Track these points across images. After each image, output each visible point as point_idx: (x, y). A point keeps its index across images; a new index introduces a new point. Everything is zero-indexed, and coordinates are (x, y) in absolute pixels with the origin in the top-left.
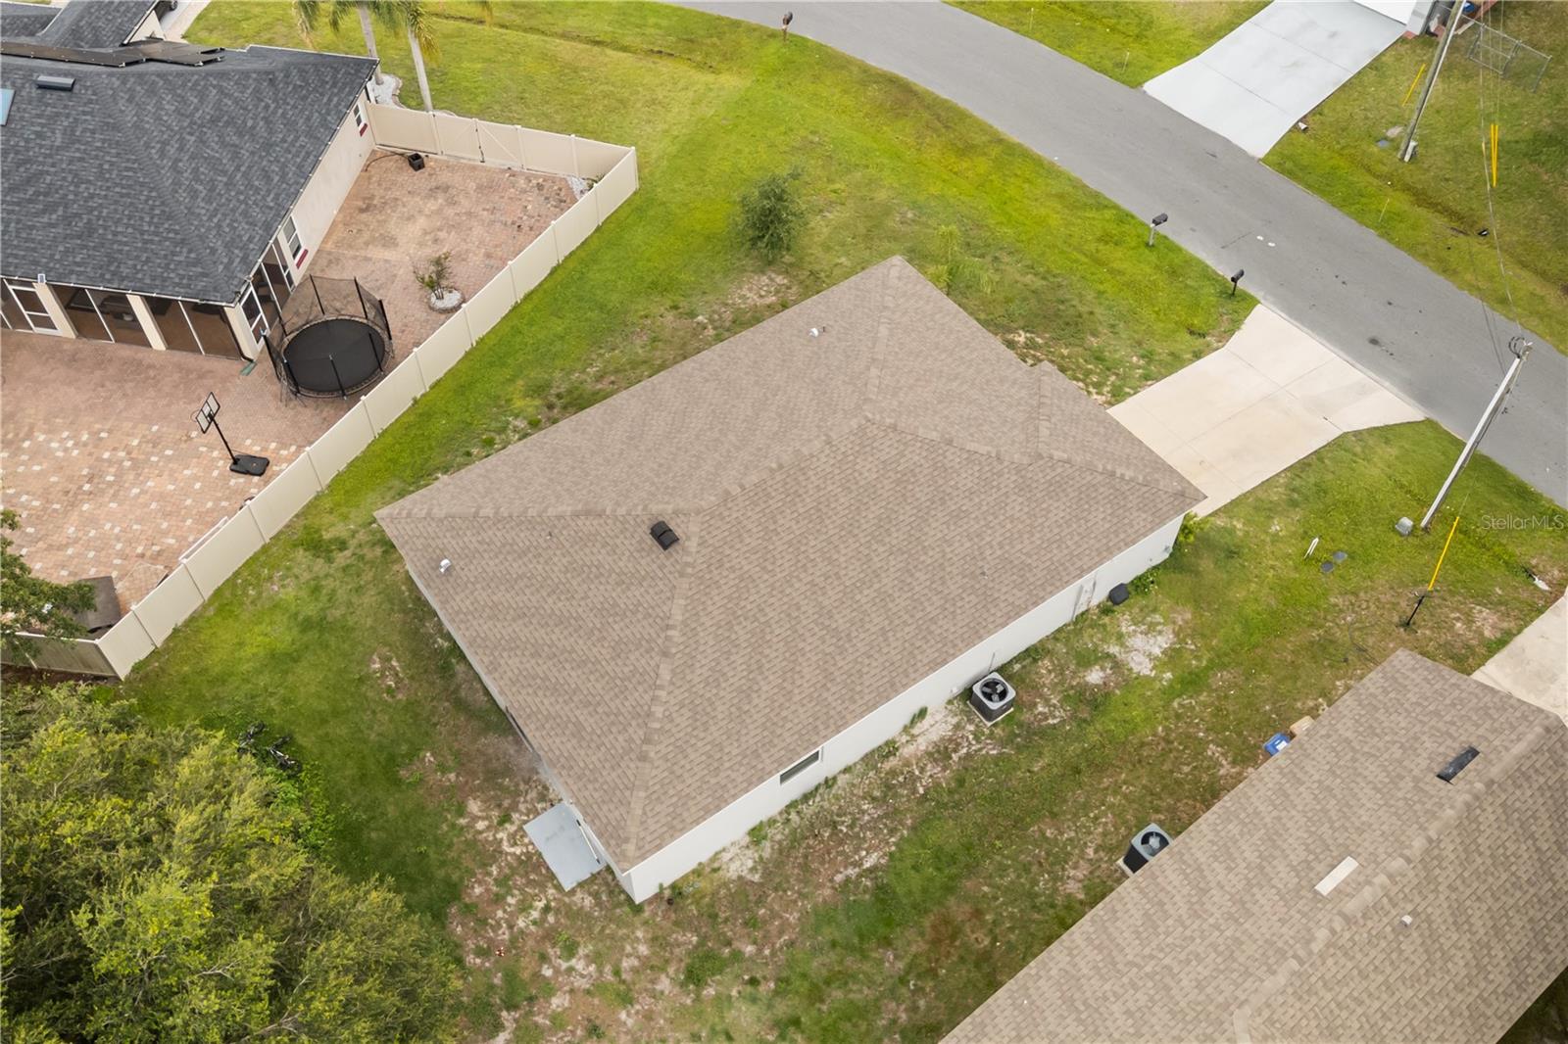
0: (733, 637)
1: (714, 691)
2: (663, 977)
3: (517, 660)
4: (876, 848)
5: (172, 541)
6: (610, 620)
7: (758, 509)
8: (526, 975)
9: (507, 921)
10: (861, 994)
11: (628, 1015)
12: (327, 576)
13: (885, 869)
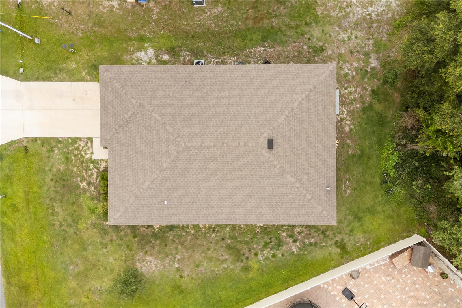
0: (271, 103)
1: (285, 93)
2: (329, 54)
3: (327, 142)
4: (258, 51)
5: (383, 278)
6: (299, 132)
7: (239, 135)
8: (359, 76)
9: (356, 93)
10: (287, 20)
11: (342, 51)
12: (346, 234)
13: (259, 45)
